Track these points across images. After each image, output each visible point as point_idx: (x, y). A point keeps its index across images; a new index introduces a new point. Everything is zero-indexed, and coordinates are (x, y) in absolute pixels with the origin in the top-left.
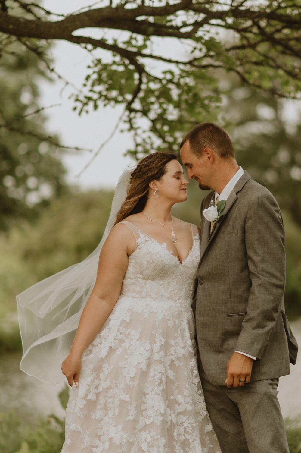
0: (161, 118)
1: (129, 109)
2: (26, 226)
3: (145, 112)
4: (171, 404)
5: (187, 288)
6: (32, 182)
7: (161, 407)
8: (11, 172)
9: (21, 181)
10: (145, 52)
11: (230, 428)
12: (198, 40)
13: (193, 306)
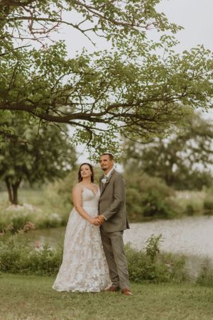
0: (99, 148)
1: (88, 145)
2: (60, 180)
3: (94, 146)
4: (93, 239)
5: (97, 203)
6: (64, 163)
7: (90, 239)
8: (56, 160)
9: (59, 163)
10: (94, 127)
11: (108, 246)
12: (110, 124)
13: (99, 209)
